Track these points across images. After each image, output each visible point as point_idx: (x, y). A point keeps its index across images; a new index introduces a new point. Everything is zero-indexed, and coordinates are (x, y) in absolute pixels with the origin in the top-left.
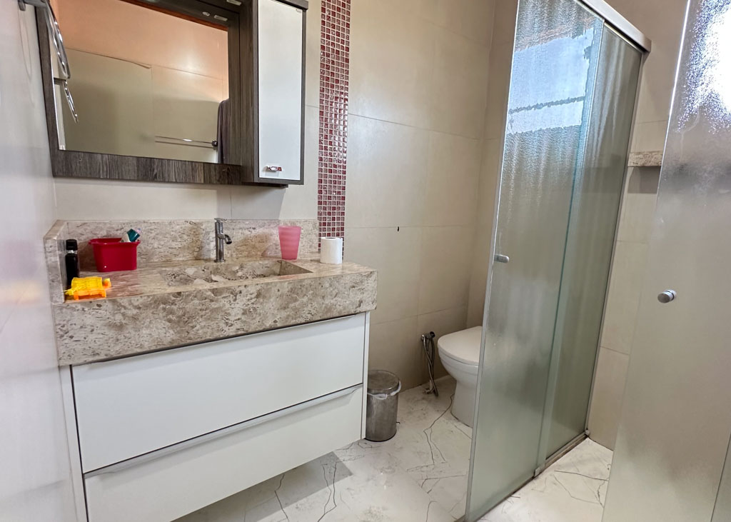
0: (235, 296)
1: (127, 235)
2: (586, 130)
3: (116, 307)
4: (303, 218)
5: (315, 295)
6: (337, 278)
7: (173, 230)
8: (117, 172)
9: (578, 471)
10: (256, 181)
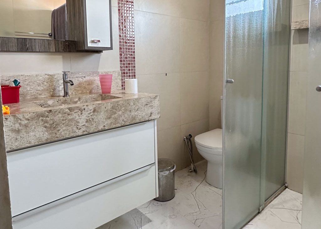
0: (82, 111)
1: (13, 83)
2: (267, 10)
3: (16, 119)
4: (112, 70)
5: (126, 110)
6: (138, 100)
7: (39, 79)
8: (5, 47)
9: (284, 206)
10: (86, 48)
